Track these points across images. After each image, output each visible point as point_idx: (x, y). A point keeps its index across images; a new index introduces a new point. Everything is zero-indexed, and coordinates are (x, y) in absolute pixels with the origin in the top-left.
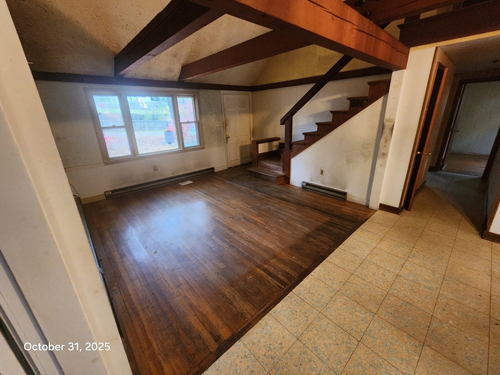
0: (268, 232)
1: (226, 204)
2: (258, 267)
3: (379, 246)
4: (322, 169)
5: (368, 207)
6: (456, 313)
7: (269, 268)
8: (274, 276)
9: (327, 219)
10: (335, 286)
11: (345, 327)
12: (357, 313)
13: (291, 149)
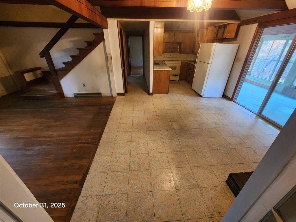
0: (69, 126)
1: (19, 125)
2: (76, 144)
3: (123, 110)
4: (84, 83)
5: (113, 96)
6: (150, 119)
7: (82, 141)
8: (87, 143)
9: (98, 108)
10: (115, 131)
11: (125, 141)
12: (127, 135)
13: (57, 74)
